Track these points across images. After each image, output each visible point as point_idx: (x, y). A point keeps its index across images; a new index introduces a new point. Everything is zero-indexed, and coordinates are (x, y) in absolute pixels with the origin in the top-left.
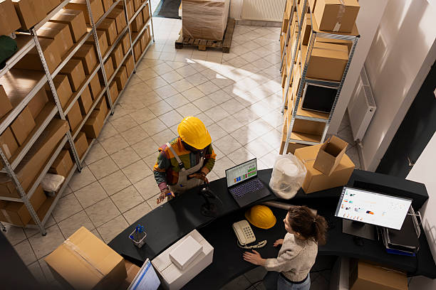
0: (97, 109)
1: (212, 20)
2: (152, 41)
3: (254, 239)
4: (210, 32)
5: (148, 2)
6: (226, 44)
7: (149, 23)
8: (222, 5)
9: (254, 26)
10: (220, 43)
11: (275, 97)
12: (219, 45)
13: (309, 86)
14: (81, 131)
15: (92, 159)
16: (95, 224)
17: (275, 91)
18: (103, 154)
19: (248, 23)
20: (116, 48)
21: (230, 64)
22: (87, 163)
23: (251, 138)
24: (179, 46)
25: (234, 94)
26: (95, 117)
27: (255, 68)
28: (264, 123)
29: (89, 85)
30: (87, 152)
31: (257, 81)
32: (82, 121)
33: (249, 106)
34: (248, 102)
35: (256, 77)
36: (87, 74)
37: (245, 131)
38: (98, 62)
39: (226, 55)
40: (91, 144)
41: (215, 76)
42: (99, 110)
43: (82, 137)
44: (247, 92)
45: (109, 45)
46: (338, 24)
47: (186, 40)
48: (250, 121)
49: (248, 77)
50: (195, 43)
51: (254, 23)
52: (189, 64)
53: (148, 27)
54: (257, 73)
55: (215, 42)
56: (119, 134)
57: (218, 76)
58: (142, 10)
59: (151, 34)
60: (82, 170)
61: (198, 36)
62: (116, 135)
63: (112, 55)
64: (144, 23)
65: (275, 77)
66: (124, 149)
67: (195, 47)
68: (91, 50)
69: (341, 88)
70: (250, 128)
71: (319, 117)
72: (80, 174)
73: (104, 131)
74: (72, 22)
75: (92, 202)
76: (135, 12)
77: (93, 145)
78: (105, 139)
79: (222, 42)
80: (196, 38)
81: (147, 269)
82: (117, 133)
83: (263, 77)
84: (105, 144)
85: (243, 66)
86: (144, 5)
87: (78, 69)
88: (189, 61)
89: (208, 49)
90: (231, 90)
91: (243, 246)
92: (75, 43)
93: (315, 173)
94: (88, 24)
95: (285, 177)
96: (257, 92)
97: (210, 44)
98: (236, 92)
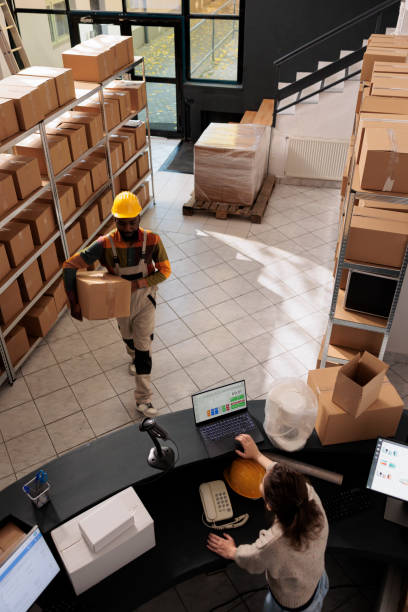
0: (48, 295)
1: (237, 176)
2: (151, 203)
3: (230, 514)
4: (233, 193)
5: (148, 149)
6: (257, 211)
7: (148, 178)
8: (251, 155)
9: (305, 186)
10: (248, 209)
11: (321, 291)
12: (246, 211)
13: (353, 274)
14: (19, 324)
15: (32, 368)
16: (15, 466)
17: (323, 282)
18: (51, 360)
19: (295, 182)
20: (88, 210)
21: (260, 240)
22: (24, 372)
23: (274, 351)
24: (188, 211)
25: (258, 284)
26: (44, 307)
27: (297, 247)
28: (300, 331)
29: (39, 259)
30: (26, 356)
31: (297, 266)
32: (22, 310)
33: (278, 302)
34: (278, 296)
35: (296, 259)
36: (37, 243)
37: (267, 340)
38: (57, 228)
39: (255, 227)
40: (34, 346)
41: (235, 255)
42: (52, 296)
43: (19, 333)
44: (279, 281)
45: (78, 205)
46: (389, 179)
47: (200, 203)
48: (277, 326)
49: (284, 259)
50: (212, 208)
51: (304, 182)
52: (198, 237)
53: (147, 184)
54: (300, 254)
55: (241, 207)
56: (79, 332)
57: (239, 257)
58: (136, 161)
59: (151, 194)
60: (15, 383)
61: (215, 198)
62: (74, 334)
63: (81, 220)
64: (139, 178)
65: (325, 260)
66: (81, 356)
67: (211, 214)
68: (47, 212)
69: (402, 279)
70: (275, 336)
71: (372, 323)
72: (11, 389)
73: (58, 328)
74: (18, 172)
75: (18, 433)
76: (125, 162)
77: (37, 347)
78: (58, 339)
79: (252, 207)
80: (213, 201)
81: (33, 543)
82: (76, 331)
83: (307, 260)
84: (56, 347)
85: (279, 244)
86: (140, 153)
87: (23, 237)
88: (200, 233)
89: (230, 216)
90: (256, 277)
91: (211, 524)
92: (21, 199)
93: (334, 410)
94: (45, 175)
95: (284, 414)
96: (295, 283)
97: (232, 210)
98: (262, 280)
